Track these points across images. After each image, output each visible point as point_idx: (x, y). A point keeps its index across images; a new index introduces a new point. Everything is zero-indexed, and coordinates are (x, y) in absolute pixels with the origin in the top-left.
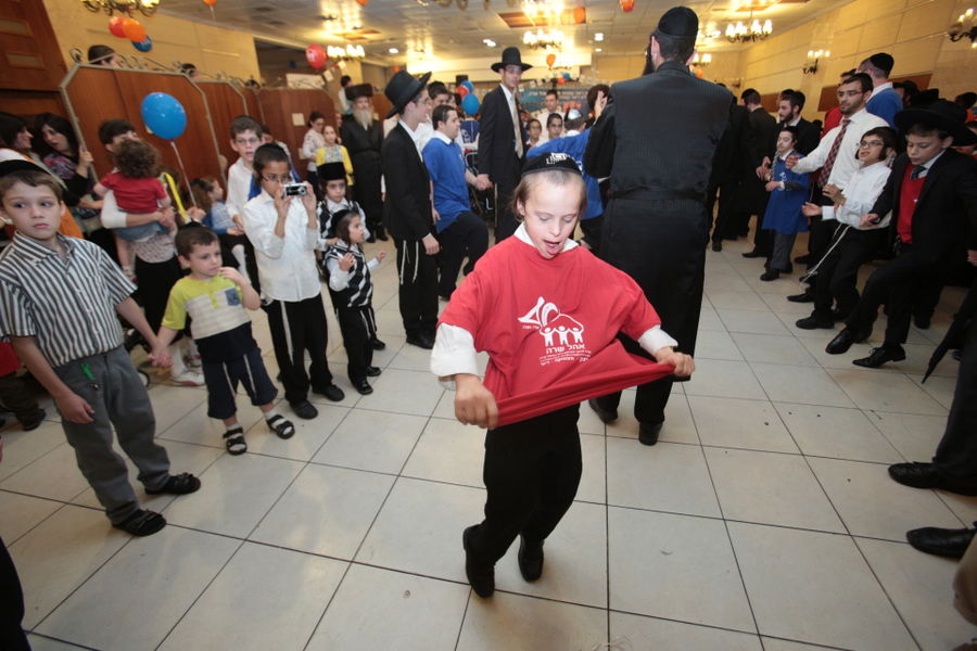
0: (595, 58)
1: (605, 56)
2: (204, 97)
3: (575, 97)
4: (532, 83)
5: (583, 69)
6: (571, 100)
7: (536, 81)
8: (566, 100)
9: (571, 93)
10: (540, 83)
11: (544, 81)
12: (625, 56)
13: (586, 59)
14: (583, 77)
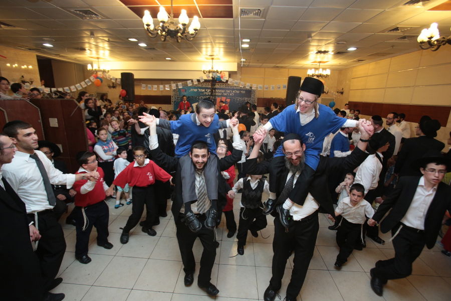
1: (248, 66)
3: (225, 94)
4: (189, 82)
5: (231, 74)
6: (222, 96)
7: (192, 81)
8: (218, 96)
9: (223, 91)
10: (196, 83)
11: (198, 81)
12: (260, 67)
13: (234, 67)
14: (230, 80)
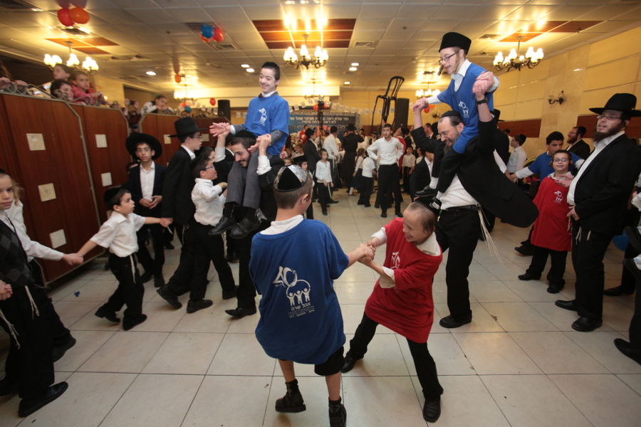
0: (342, 90)
1: (350, 90)
2: (80, 119)
3: (327, 122)
5: (333, 98)
10: (297, 110)
